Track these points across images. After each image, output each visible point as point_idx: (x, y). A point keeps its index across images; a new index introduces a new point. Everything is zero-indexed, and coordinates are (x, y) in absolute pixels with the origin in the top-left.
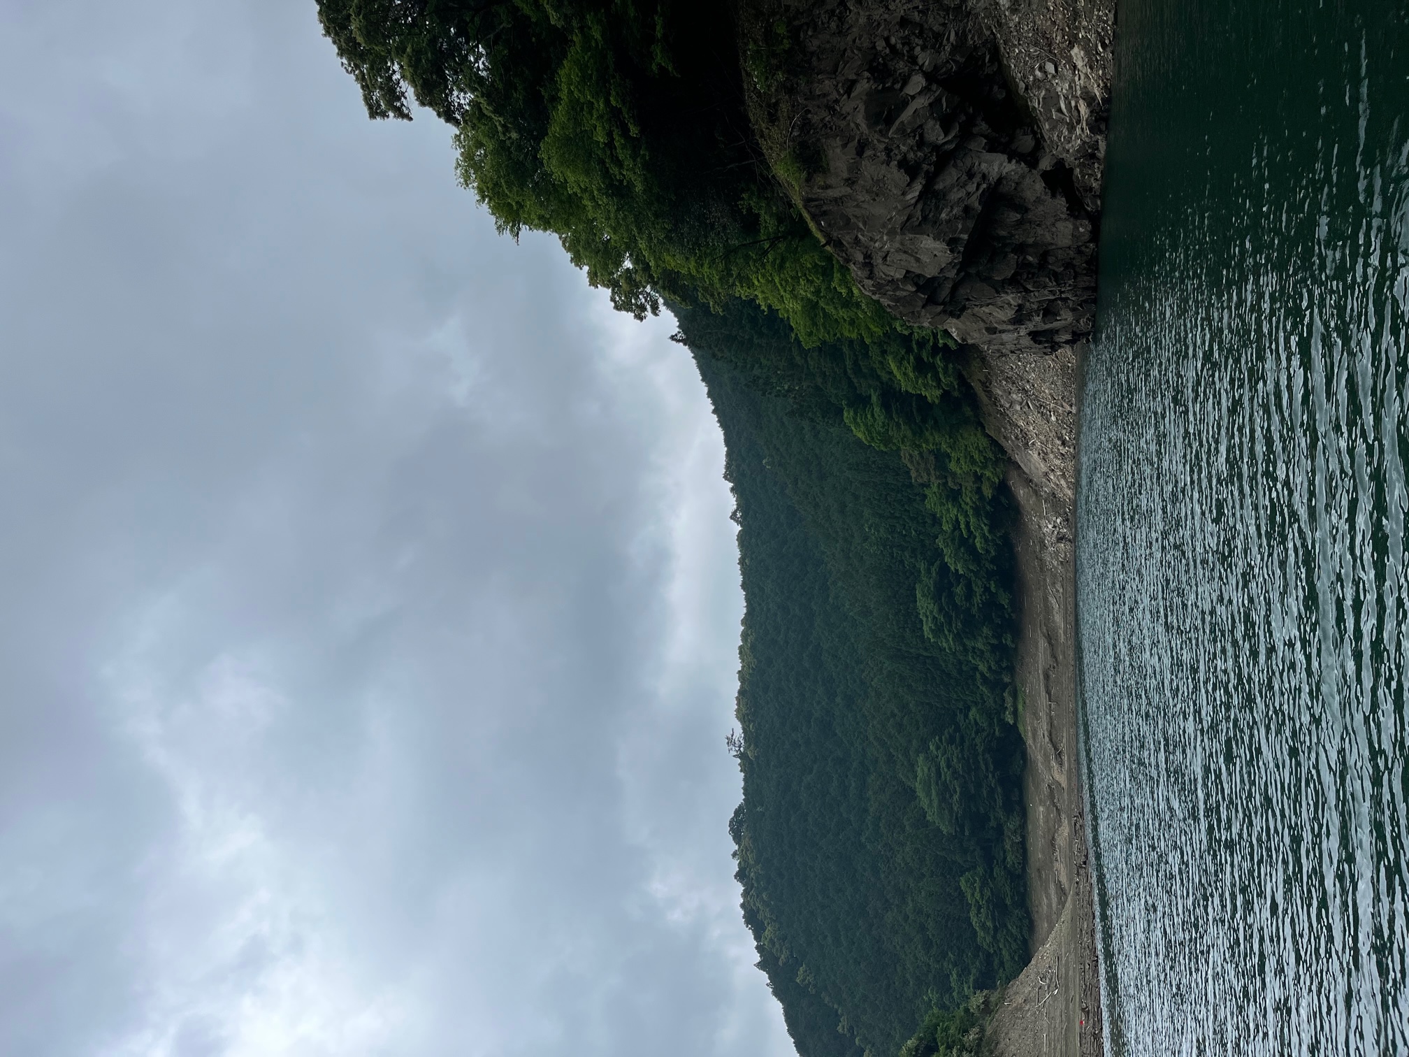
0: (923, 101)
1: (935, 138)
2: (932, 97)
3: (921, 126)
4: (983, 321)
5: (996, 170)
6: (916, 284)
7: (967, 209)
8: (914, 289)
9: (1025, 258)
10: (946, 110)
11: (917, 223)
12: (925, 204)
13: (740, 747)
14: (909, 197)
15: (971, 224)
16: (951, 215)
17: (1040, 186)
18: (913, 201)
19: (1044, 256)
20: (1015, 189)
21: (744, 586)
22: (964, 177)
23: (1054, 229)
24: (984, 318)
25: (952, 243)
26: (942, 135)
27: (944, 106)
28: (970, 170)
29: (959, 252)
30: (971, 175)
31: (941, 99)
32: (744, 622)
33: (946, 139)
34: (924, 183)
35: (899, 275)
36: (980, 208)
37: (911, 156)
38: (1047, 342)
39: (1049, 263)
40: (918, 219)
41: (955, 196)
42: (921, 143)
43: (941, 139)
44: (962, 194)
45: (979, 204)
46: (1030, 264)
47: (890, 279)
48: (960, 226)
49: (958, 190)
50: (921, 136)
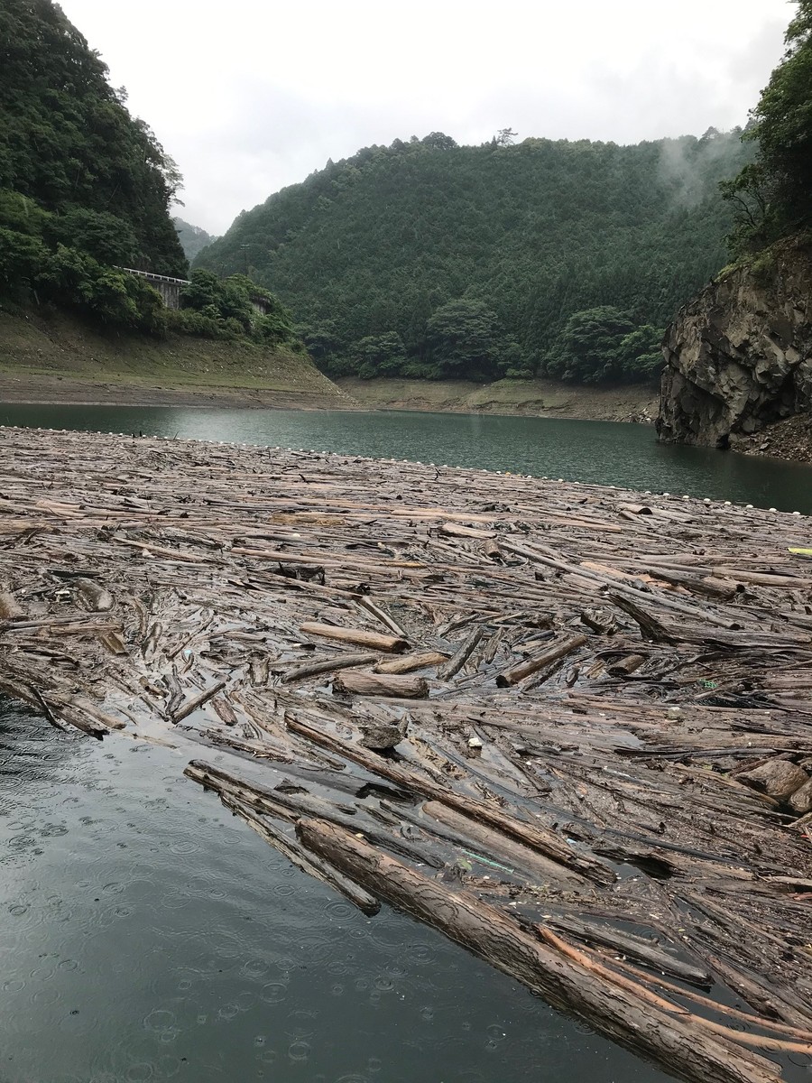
0: (781, 360)
1: (759, 367)
2: (782, 367)
3: (767, 358)
5: (734, 406)
7: (712, 384)
10: (773, 376)
11: (708, 350)
13: (502, 142)
15: (703, 386)
16: (710, 374)
20: (722, 417)
25: (694, 373)
26: (760, 372)
27: (776, 375)
28: (737, 388)
29: (689, 376)
30: (733, 389)
31: (780, 372)
33: (757, 374)
34: (734, 357)
36: (712, 393)
37: (751, 349)
41: (722, 377)
42: (757, 357)
44: (723, 382)
45: (715, 393)
48: (703, 379)
49: (725, 380)
50: (761, 358)
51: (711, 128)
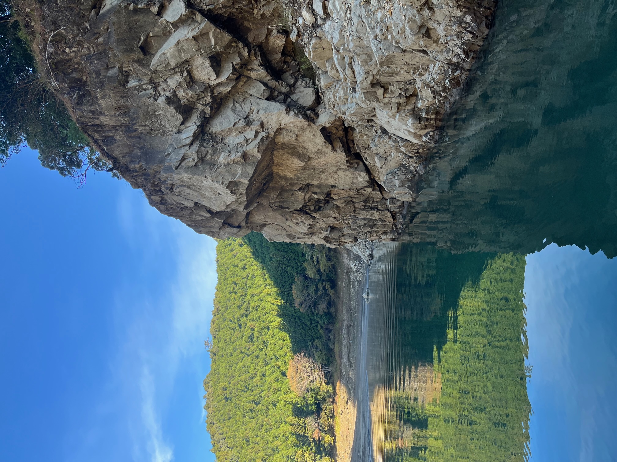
0: (186, 33)
1: (206, 77)
2: (197, 30)
3: (187, 62)
4: (285, 230)
5: (275, 120)
6: (208, 212)
7: (245, 156)
10: (215, 48)
11: (193, 164)
12: (201, 145)
14: (183, 136)
15: (250, 170)
16: (229, 159)
17: (320, 140)
18: (189, 141)
19: (329, 195)
20: (296, 139)
22: (242, 123)
23: (336, 176)
24: (286, 228)
25: (233, 186)
26: (214, 76)
27: (213, 43)
28: (247, 117)
29: (241, 194)
30: (248, 122)
31: (207, 34)
33: (218, 81)
34: (199, 124)
36: (259, 156)
37: (181, 93)
39: (333, 200)
40: (194, 160)
41: (233, 140)
42: (191, 81)
43: (213, 80)
44: (240, 139)
45: (258, 151)
47: (183, 206)
48: (240, 172)
49: (237, 135)
50: (189, 73)
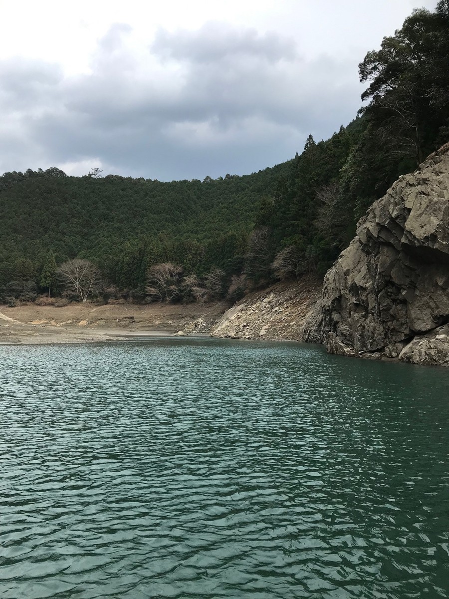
4: (355, 268)
6: (397, 217)
8: (393, 216)
9: (405, 289)
13: (94, 175)
19: (404, 302)
21: (174, 182)
24: (356, 268)
25: (433, 237)
29: (423, 243)
32: (156, 181)
35: (408, 205)
38: (333, 307)
39: (396, 306)
46: (399, 292)
47: (405, 198)
51: (207, 176)
